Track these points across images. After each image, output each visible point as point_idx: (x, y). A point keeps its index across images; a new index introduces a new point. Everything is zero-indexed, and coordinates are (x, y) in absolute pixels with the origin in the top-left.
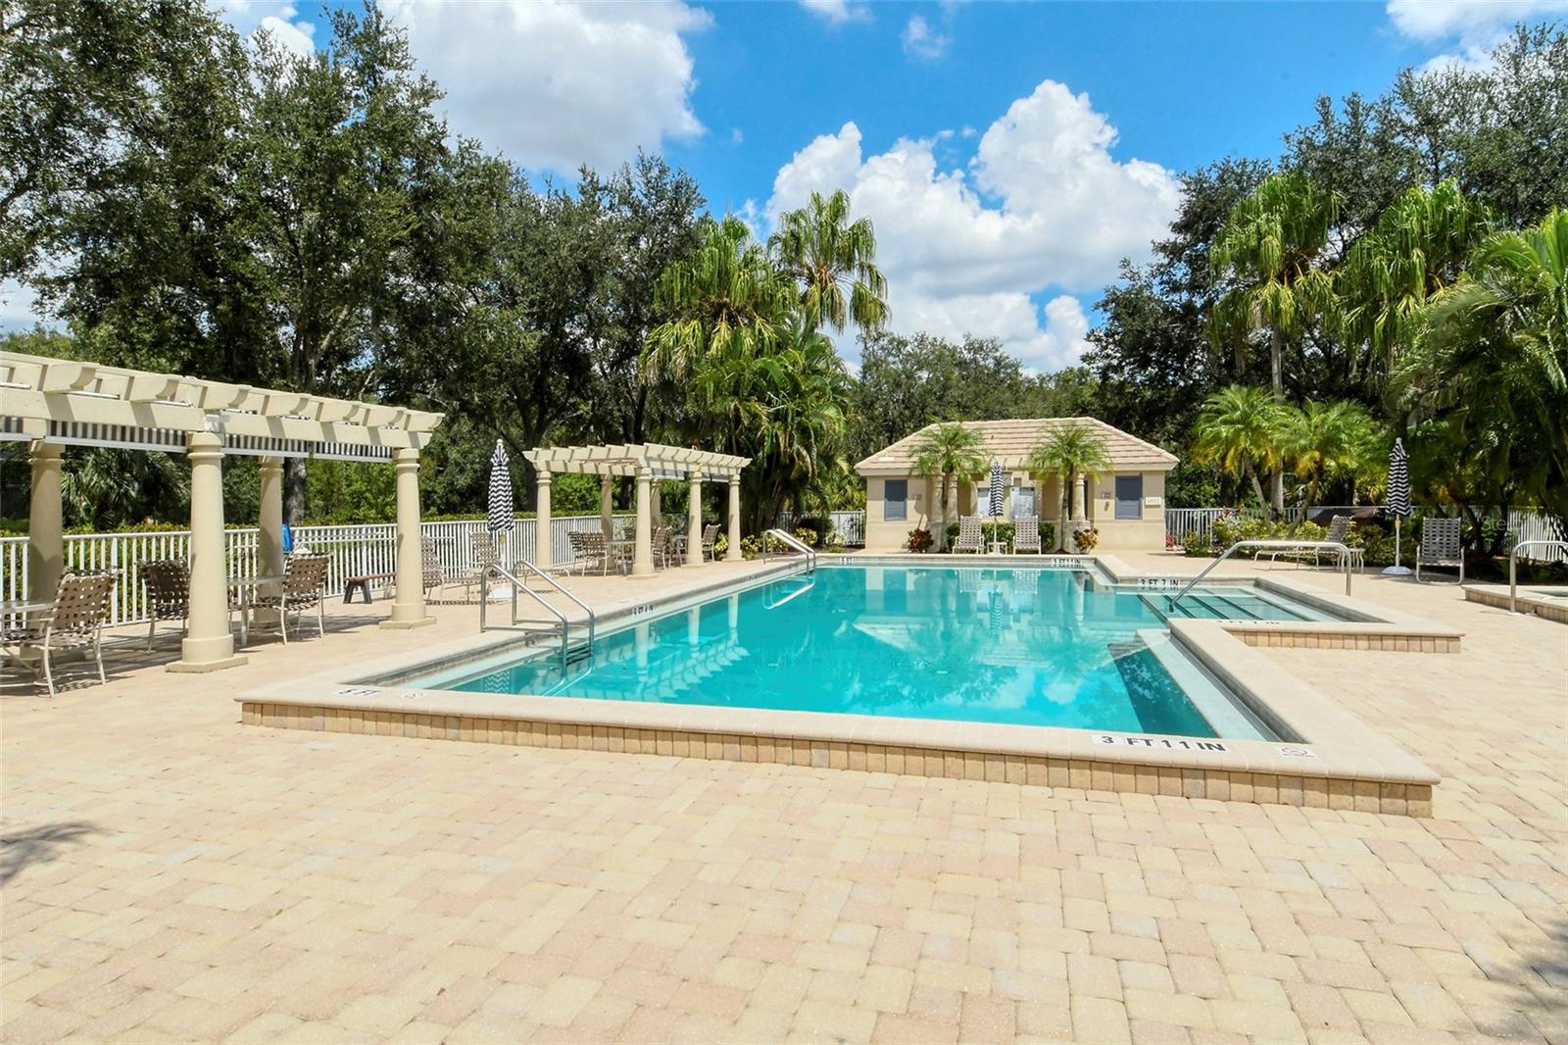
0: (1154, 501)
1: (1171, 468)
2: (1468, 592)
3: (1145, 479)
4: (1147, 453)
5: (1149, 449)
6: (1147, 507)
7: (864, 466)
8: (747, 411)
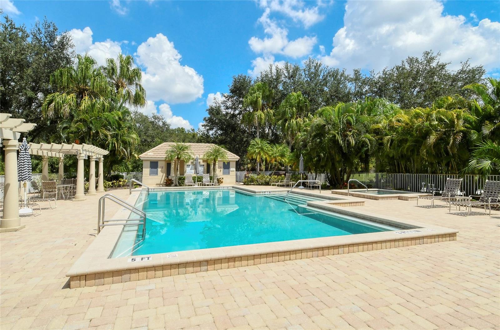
0: (233, 169)
1: (237, 160)
2: (332, 192)
3: (231, 163)
4: (231, 155)
5: (231, 154)
6: (231, 171)
7: (143, 156)
8: (102, 133)
